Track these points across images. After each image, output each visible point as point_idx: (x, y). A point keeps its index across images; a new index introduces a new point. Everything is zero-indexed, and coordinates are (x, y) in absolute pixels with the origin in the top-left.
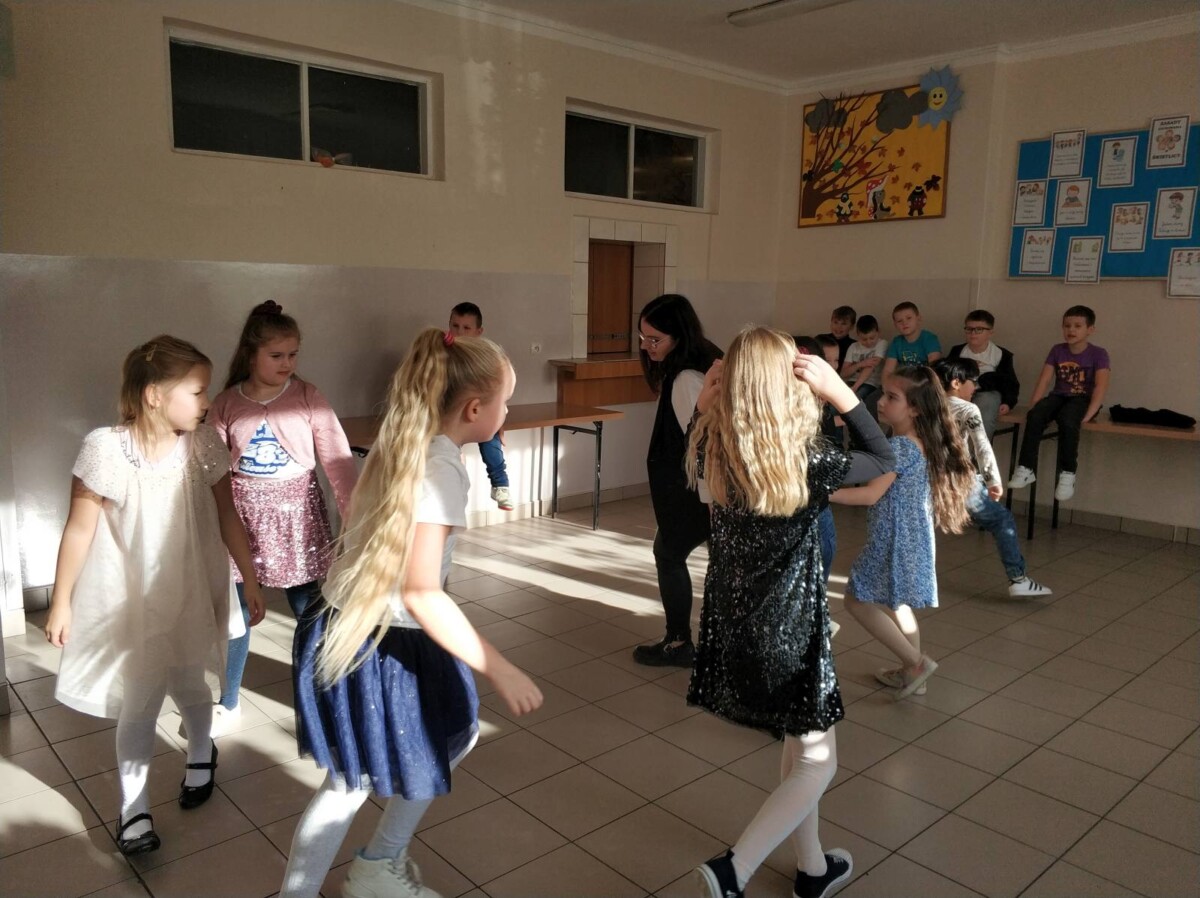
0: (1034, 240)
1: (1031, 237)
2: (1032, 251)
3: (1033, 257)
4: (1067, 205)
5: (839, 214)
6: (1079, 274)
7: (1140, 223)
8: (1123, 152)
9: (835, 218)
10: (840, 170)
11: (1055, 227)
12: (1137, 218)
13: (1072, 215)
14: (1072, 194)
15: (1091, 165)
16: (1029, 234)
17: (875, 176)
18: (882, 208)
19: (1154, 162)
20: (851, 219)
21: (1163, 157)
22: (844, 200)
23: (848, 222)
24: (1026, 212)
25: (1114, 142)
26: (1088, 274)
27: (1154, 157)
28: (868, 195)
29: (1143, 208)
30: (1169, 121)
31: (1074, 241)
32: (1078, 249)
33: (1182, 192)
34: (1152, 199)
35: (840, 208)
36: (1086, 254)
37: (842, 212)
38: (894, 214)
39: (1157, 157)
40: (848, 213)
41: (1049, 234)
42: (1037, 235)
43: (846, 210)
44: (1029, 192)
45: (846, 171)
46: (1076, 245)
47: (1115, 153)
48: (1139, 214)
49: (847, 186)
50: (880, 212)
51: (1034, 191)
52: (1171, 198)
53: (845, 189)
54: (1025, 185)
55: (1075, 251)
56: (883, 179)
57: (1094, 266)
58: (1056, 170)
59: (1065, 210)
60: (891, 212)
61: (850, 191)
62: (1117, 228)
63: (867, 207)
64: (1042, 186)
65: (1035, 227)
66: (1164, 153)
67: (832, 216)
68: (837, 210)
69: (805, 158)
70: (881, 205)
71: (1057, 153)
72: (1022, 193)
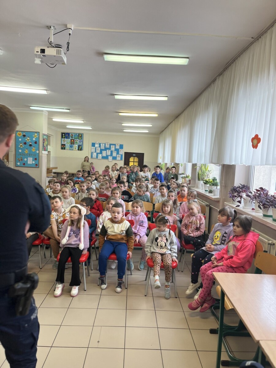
3: (94, 156)
6: (99, 158)
11: (96, 153)
12: (105, 153)
13: (99, 151)
14: (98, 149)
15: (100, 146)
16: (93, 153)
24: (93, 150)
25: (102, 144)
27: (106, 146)
29: (105, 151)
30: (108, 143)
31: (99, 154)
33: (109, 150)
36: (100, 156)
57: (101, 157)
58: (96, 146)
59: (97, 151)
62: (103, 154)
64: (94, 148)
71: (96, 144)
72: (92, 148)
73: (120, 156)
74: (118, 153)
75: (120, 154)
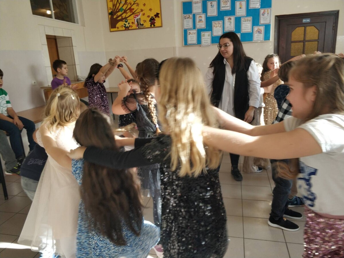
0: (191, 34)
1: (190, 33)
2: (191, 37)
3: (191, 39)
4: (199, 22)
5: (125, 27)
6: (205, 43)
7: (220, 27)
8: (213, 5)
9: (124, 28)
10: (123, 11)
11: (196, 29)
12: (220, 25)
13: (202, 25)
14: (200, 18)
15: (205, 9)
16: (189, 31)
17: (136, 13)
18: (141, 24)
19: (222, 9)
20: (130, 28)
21: (225, 7)
22: (126, 22)
23: (129, 30)
24: (187, 24)
25: (210, 2)
26: (208, 43)
27: (222, 7)
28: (135, 20)
29: (221, 22)
32: (204, 35)
33: (231, 17)
34: (223, 19)
35: (125, 25)
36: (206, 37)
37: (126, 26)
38: (145, 26)
39: (223, 7)
40: (128, 26)
41: (195, 31)
42: (191, 32)
43: (127, 25)
44: (187, 18)
45: (125, 11)
46: (203, 35)
47: (211, 6)
48: (220, 24)
49: (126, 17)
50: (140, 26)
51: (189, 18)
52: (228, 19)
53: (126, 18)
54: (186, 16)
55: (203, 36)
56: (139, 14)
57: (209, 41)
58: (195, 11)
59: (199, 23)
60: (144, 25)
61: (128, 19)
62: (215, 30)
63: (135, 24)
64: (191, 16)
65: (190, 29)
66: (225, 6)
67: (122, 28)
68: (124, 25)
69: (109, 7)
70: (140, 23)
71: (194, 6)
72: (185, 18)
73: (262, 28)
74: (256, 22)
75: (262, 25)
